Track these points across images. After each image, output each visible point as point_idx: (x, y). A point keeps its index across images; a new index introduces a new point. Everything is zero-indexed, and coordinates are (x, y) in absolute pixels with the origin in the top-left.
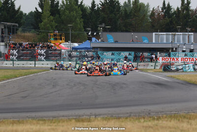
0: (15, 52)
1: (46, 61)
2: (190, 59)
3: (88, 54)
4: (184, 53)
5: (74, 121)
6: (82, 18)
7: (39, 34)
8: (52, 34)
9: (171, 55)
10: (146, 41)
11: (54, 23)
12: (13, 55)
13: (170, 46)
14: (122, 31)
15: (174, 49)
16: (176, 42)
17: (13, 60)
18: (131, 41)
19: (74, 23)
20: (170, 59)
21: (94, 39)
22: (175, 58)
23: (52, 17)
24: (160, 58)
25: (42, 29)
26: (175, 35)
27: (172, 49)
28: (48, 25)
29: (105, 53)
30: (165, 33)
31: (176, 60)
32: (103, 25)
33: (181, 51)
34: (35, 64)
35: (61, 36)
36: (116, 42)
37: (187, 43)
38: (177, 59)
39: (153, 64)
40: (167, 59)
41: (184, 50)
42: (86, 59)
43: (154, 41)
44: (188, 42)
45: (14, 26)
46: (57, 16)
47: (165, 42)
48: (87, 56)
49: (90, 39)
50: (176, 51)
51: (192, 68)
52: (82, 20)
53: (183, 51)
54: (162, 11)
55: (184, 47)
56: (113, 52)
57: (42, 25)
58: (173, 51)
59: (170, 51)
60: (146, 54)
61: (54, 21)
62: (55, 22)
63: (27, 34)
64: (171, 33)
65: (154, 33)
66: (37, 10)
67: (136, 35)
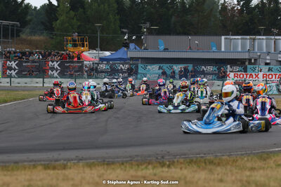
0: (13, 64)
1: (61, 78)
2: (276, 75)
3: (123, 68)
4: (268, 67)
5: (40, 168)
6: (118, 13)
7: (52, 38)
8: (70, 38)
9: (248, 69)
10: (214, 49)
11: (75, 20)
12: (10, 69)
13: (246, 56)
14: (178, 34)
15: (253, 61)
16: (256, 50)
17: (10, 76)
18: (188, 48)
19: (105, 22)
20: (247, 75)
21: (132, 46)
22: (253, 74)
23: (72, 13)
24: (232, 75)
25: (58, 30)
26: (254, 39)
27: (250, 60)
28: (67, 25)
29: (149, 67)
30: (239, 37)
31: (254, 76)
32: (148, 25)
33: (263, 64)
34: (44, 83)
35: (83, 40)
36: (166, 50)
37: (273, 51)
38: (257, 76)
39: (220, 83)
40: (241, 76)
41: (268, 61)
42: (121, 74)
43: (223, 49)
44: (275, 51)
45: (13, 26)
46: (81, 10)
47: (240, 49)
48: (122, 71)
49: (127, 46)
50: (255, 64)
51: (275, 88)
52: (117, 17)
53: (267, 64)
54: (238, 4)
55: (268, 57)
56: (162, 65)
57: (57, 24)
58: (250, 63)
59: (247, 63)
60: (210, 68)
61: (75, 18)
62: (77, 20)
63: (36, 38)
64: (248, 37)
65: (223, 37)
66: (50, 3)
67: (196, 40)
